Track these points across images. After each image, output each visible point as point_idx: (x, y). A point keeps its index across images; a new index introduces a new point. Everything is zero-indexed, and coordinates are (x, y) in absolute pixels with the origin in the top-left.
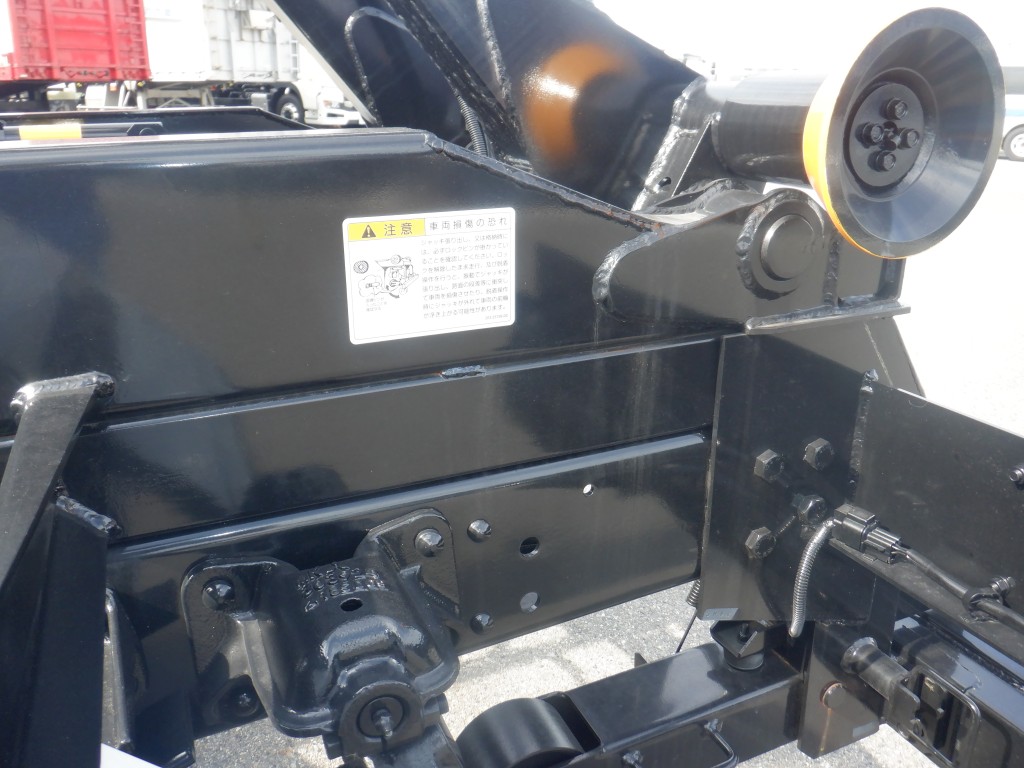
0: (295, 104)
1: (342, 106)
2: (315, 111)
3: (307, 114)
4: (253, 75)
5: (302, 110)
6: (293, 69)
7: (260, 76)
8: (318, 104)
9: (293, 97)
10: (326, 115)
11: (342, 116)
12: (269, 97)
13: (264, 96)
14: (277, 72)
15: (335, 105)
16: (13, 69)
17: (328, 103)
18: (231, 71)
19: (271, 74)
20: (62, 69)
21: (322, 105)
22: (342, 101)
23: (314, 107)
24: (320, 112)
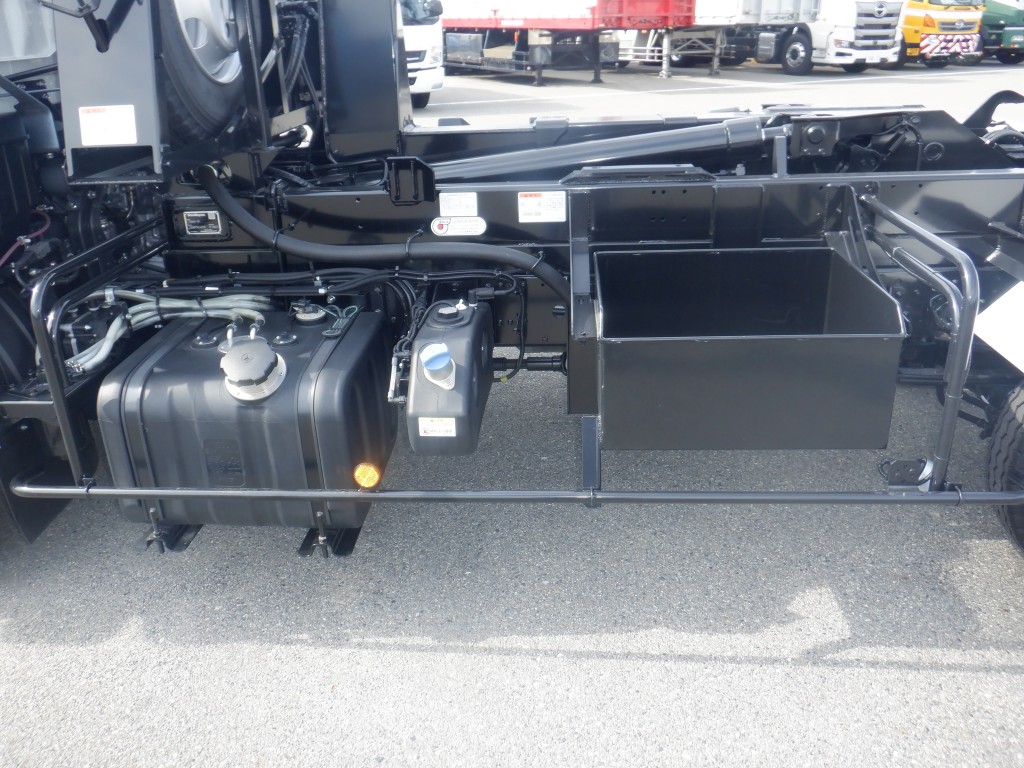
0: (803, 44)
1: (852, 45)
2: (824, 50)
3: (815, 53)
4: (776, 18)
5: (809, 49)
6: (813, 10)
7: (782, 18)
8: (828, 43)
9: (802, 36)
10: (834, 53)
11: (850, 55)
12: (777, 37)
13: (773, 35)
14: (798, 14)
15: (846, 44)
16: (594, 20)
17: (838, 43)
18: (758, 15)
19: (792, 15)
20: (629, 19)
21: (832, 44)
22: (852, 39)
23: (823, 46)
24: (829, 51)
